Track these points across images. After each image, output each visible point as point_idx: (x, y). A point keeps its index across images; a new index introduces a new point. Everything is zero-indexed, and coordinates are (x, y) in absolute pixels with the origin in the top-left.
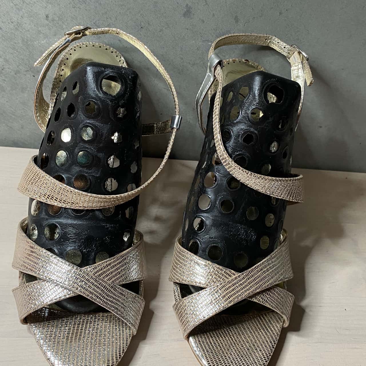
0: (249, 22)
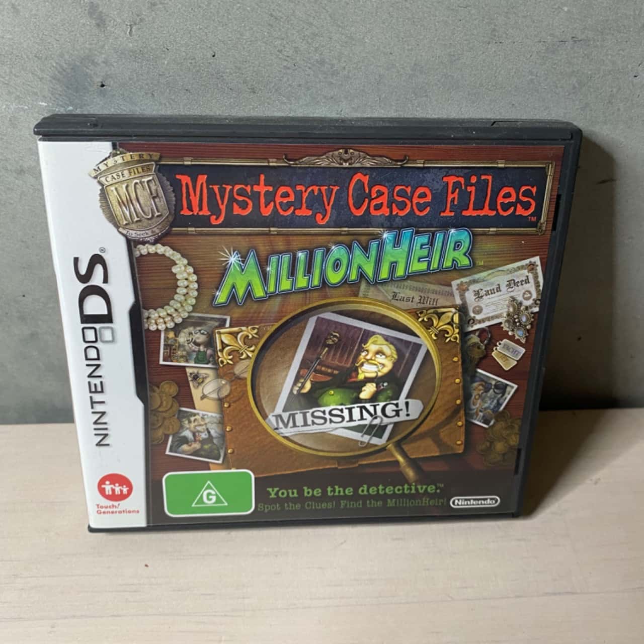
0: (141, 20)
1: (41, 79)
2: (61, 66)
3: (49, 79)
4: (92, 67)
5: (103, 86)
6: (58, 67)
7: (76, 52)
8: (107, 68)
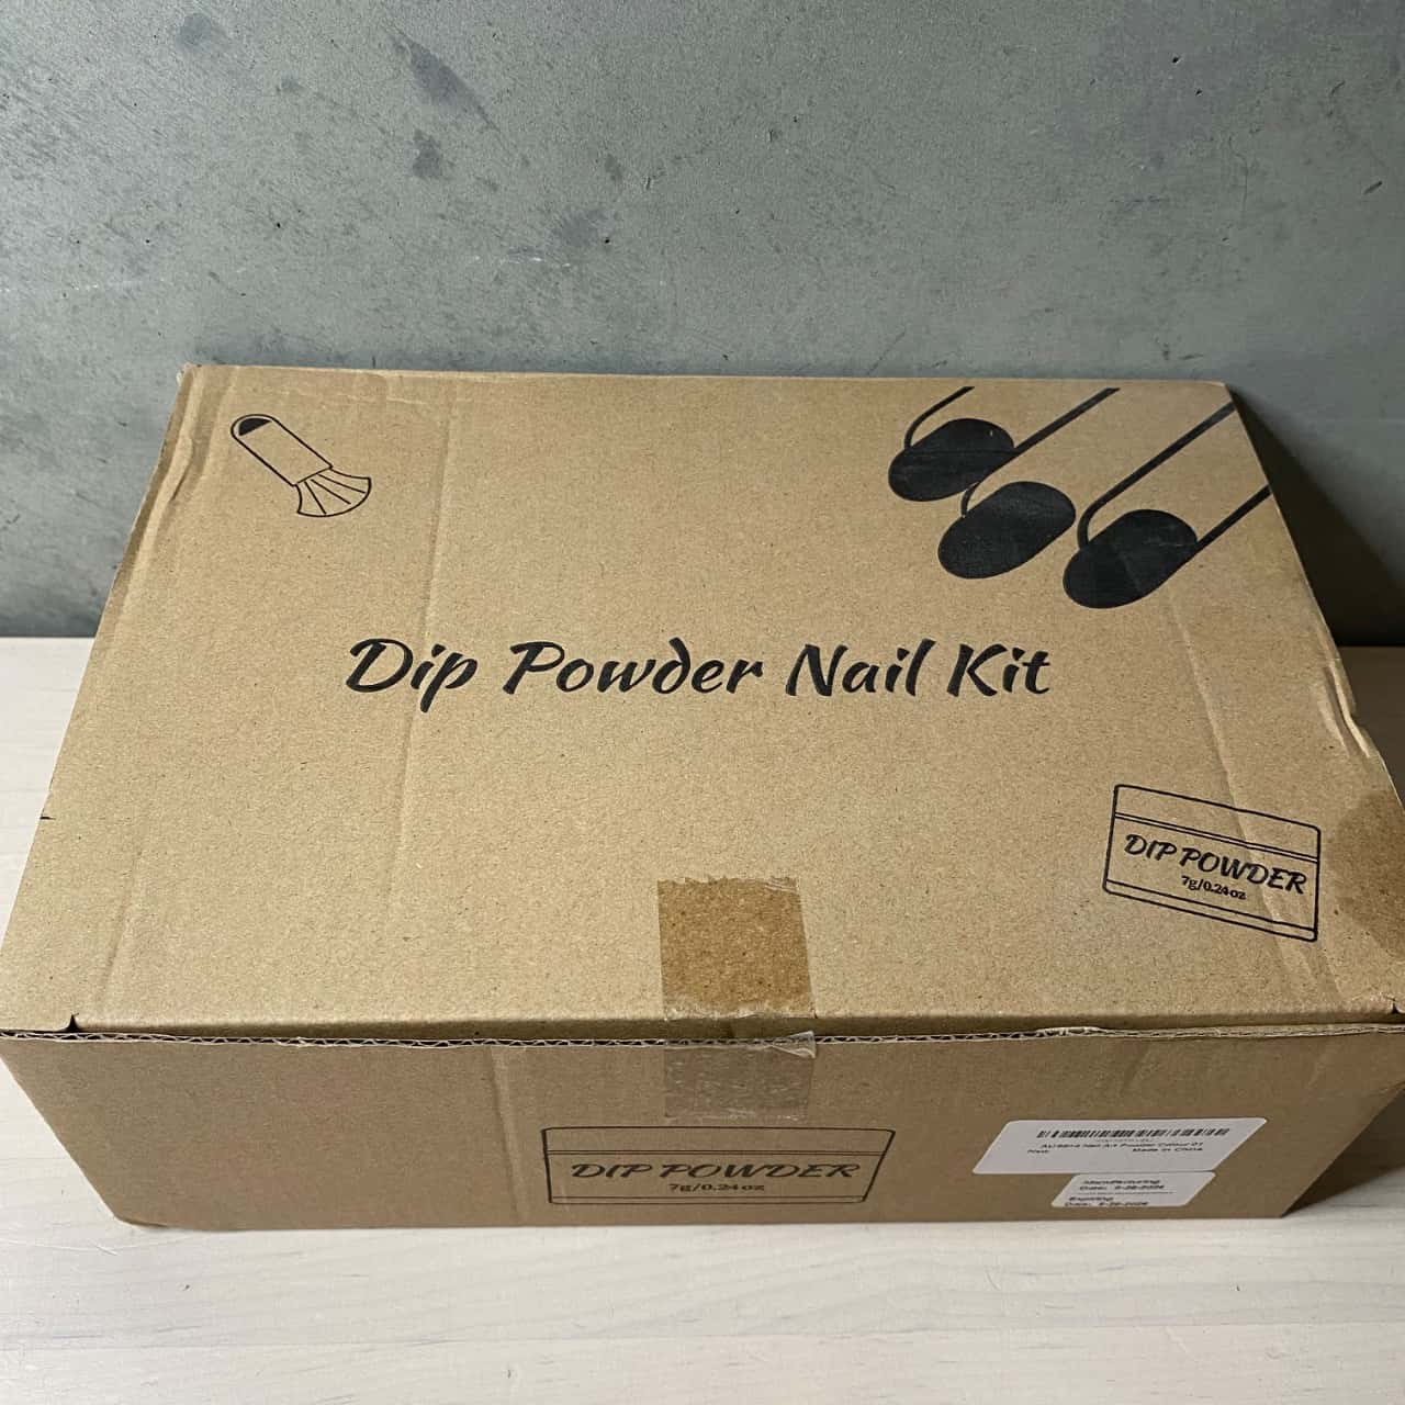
1: (540, 233)
2: (565, 220)
3: (549, 232)
4: (598, 221)
5: (607, 241)
6: (562, 223)
7: (584, 206)
8: (616, 223)
